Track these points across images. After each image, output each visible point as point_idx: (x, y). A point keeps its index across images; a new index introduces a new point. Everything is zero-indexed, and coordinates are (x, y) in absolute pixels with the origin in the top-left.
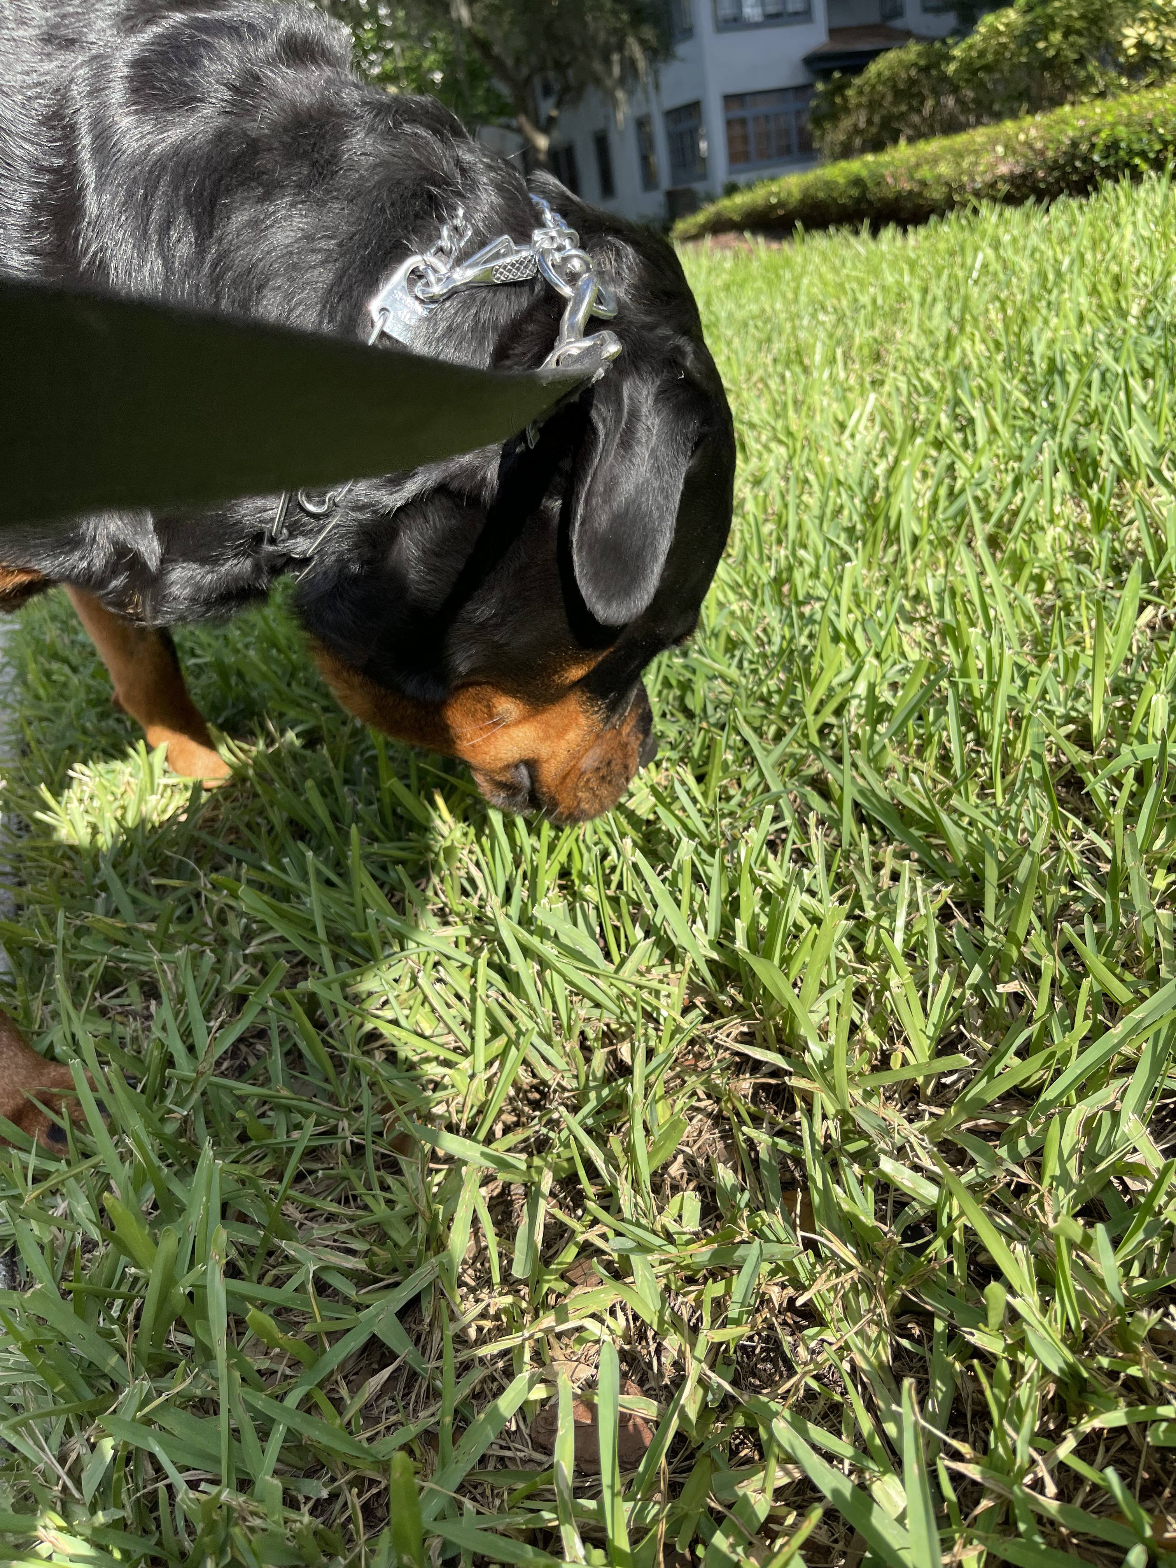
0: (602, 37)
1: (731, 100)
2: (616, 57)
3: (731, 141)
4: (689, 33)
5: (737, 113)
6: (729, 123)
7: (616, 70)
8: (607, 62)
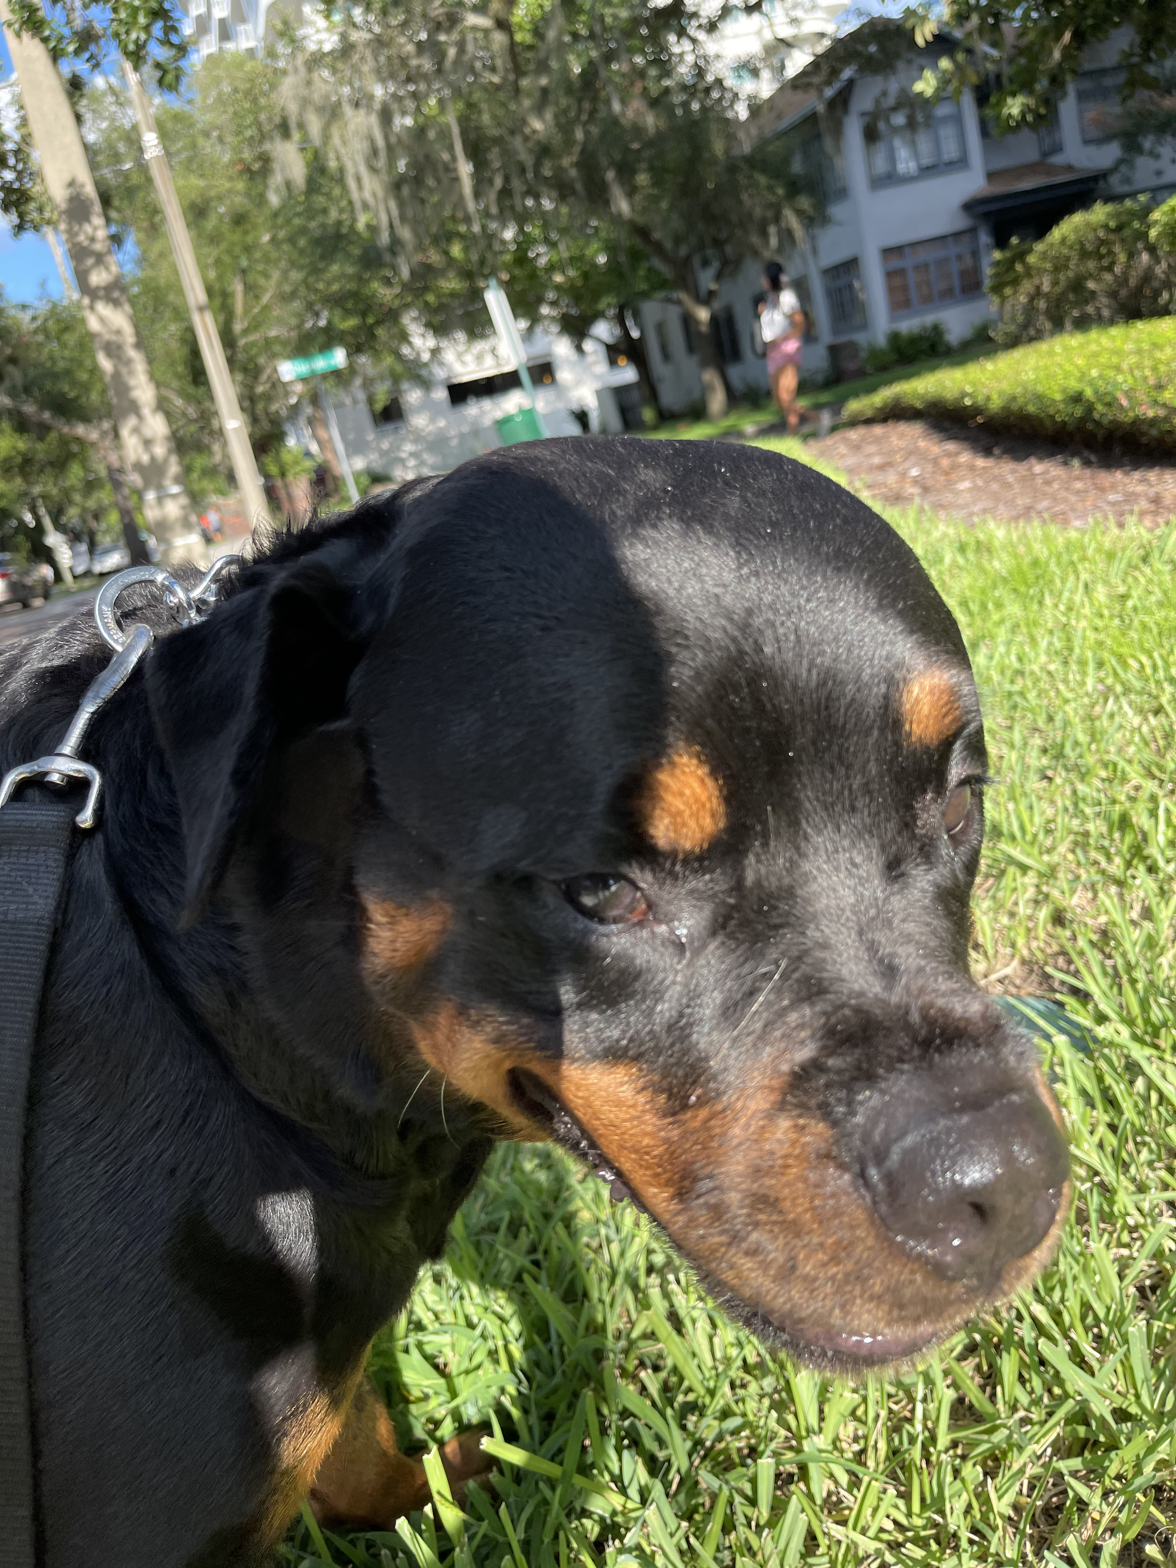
0: (758, 212)
1: (888, 252)
2: (772, 230)
3: (891, 290)
4: (843, 193)
5: (896, 263)
6: (890, 275)
7: (774, 241)
8: (764, 234)
